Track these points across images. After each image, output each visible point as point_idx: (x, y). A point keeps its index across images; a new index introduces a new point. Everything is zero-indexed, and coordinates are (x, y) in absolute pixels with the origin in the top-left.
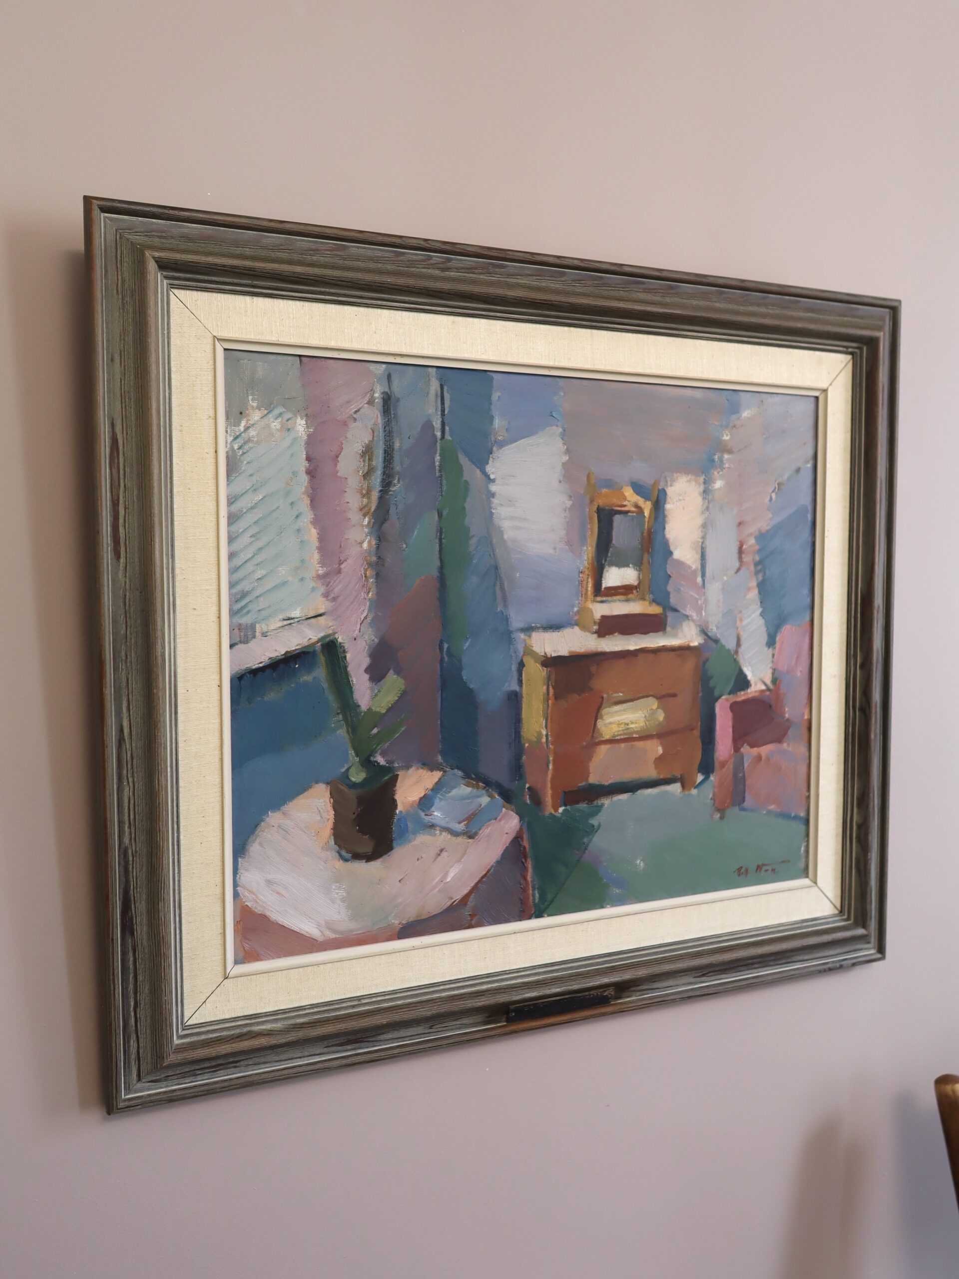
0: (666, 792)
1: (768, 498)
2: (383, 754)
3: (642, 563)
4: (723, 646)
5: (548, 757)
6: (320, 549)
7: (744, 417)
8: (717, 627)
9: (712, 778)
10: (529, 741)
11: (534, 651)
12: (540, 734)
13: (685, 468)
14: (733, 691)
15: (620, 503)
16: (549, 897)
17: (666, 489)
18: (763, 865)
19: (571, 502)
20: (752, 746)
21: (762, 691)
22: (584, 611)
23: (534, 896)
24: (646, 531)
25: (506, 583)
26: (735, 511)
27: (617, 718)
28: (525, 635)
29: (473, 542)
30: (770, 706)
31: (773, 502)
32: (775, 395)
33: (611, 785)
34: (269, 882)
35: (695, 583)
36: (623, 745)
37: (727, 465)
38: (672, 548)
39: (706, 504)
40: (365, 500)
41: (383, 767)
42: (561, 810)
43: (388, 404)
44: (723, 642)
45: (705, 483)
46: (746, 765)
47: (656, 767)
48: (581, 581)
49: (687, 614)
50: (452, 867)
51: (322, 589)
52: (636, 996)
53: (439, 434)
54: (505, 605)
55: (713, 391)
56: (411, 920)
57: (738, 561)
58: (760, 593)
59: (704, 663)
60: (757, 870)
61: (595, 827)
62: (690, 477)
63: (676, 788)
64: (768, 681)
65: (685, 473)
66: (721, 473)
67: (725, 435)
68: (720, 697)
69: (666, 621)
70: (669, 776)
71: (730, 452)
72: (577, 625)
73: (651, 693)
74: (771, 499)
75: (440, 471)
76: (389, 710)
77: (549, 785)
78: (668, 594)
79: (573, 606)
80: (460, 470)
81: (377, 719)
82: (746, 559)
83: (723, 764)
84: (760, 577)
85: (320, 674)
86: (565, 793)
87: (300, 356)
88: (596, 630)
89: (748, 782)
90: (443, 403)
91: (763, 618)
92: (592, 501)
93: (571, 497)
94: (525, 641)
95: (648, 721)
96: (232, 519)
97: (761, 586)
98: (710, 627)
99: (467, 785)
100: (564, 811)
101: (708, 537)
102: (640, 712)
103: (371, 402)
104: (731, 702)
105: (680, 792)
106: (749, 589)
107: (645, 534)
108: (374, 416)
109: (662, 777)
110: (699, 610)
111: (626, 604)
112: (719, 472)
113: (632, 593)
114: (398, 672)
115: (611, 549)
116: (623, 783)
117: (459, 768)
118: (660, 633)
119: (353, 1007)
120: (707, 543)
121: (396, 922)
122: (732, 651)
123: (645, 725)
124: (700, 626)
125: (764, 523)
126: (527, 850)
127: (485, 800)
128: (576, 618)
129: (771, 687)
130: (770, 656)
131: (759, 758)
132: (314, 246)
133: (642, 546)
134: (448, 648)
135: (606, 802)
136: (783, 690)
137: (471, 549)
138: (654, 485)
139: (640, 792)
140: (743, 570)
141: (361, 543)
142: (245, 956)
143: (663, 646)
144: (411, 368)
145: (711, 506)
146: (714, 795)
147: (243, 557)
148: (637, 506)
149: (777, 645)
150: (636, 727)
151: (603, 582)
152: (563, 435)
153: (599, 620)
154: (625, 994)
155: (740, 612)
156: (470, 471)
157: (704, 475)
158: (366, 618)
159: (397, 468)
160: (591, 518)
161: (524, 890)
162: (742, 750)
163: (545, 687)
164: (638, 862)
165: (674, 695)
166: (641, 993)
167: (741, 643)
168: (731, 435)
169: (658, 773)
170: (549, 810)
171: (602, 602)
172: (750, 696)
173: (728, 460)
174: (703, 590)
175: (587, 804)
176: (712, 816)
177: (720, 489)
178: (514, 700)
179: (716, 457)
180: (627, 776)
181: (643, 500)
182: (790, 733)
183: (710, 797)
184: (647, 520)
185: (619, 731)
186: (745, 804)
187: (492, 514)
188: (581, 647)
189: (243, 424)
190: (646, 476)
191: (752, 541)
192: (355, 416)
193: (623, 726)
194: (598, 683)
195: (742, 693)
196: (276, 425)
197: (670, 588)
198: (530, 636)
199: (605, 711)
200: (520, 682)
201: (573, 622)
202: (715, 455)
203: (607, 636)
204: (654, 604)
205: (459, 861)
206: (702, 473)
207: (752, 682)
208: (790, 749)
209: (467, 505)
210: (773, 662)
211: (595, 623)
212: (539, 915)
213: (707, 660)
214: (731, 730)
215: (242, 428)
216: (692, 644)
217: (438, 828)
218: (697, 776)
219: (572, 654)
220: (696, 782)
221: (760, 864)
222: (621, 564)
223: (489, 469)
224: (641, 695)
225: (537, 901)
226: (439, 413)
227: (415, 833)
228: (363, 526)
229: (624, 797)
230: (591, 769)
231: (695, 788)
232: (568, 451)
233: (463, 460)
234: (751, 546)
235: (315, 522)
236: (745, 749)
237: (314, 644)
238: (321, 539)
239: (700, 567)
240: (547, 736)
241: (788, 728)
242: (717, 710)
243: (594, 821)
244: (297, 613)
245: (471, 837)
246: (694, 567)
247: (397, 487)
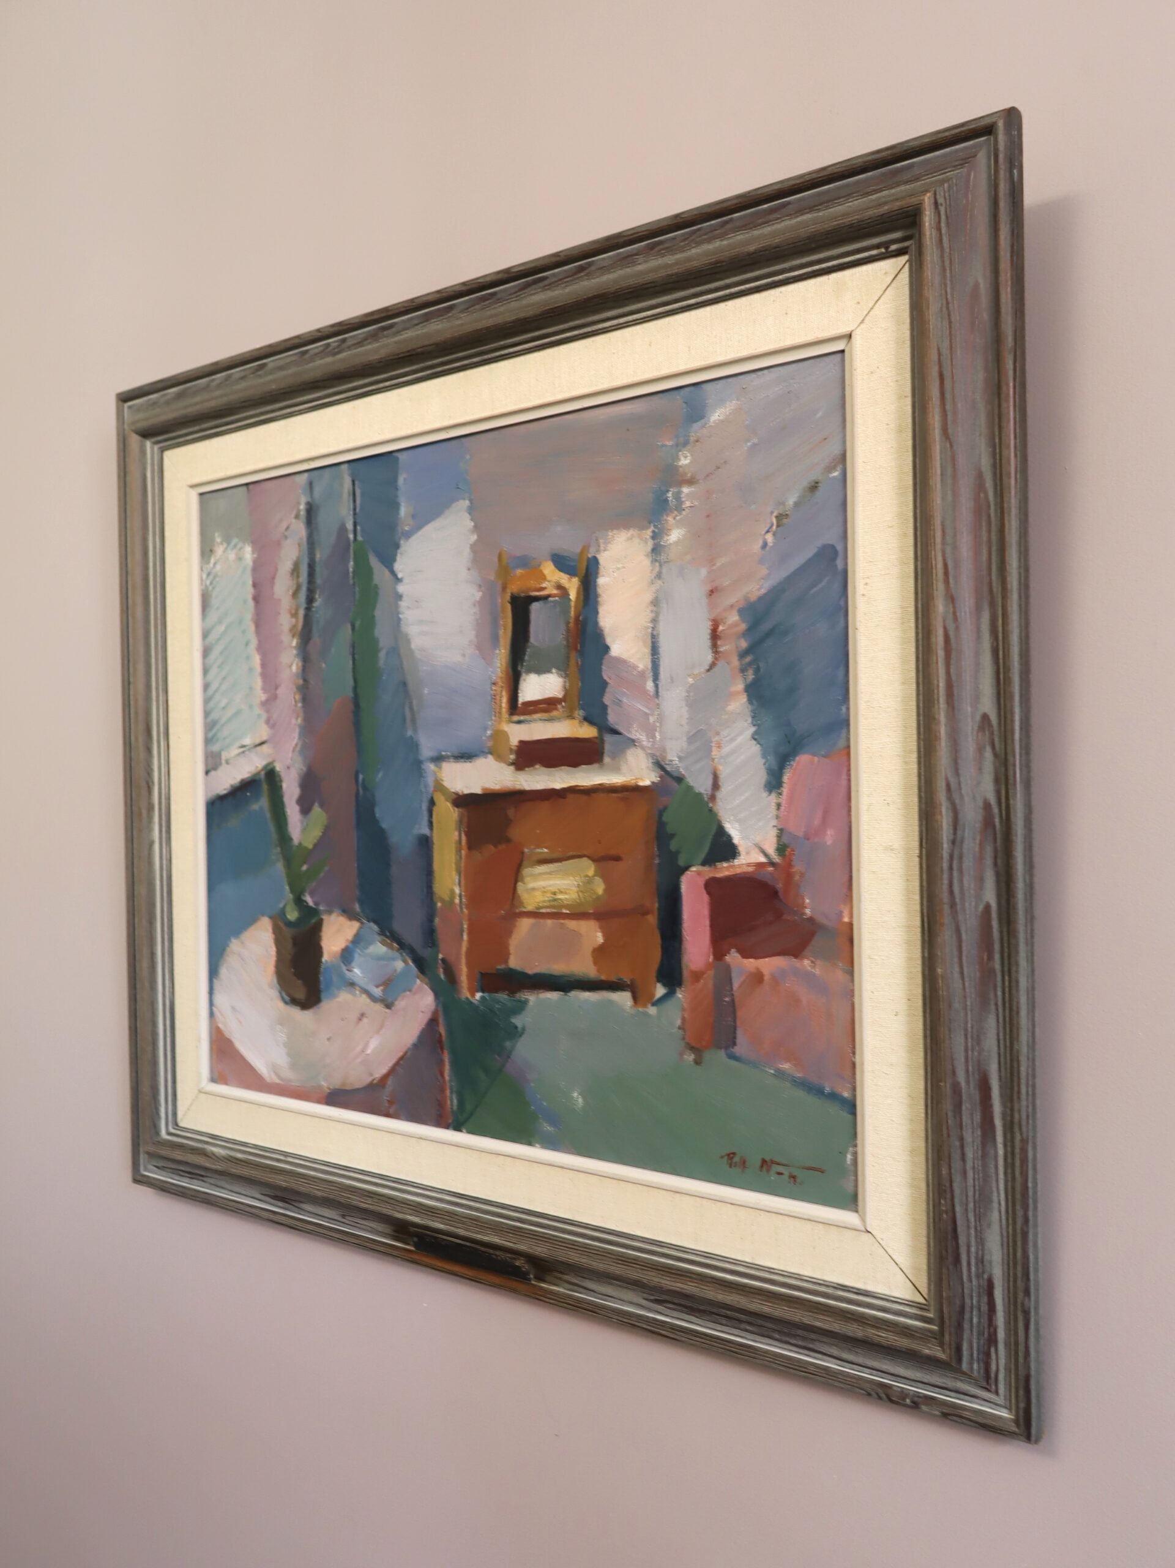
0: (611, 1002)
1: (761, 543)
2: (312, 894)
3: (568, 666)
4: (690, 788)
5: (462, 925)
6: (264, 675)
7: (714, 422)
8: (680, 758)
9: (679, 995)
10: (442, 901)
11: (444, 786)
12: (452, 892)
13: (623, 520)
14: (709, 861)
15: (538, 586)
16: (469, 1107)
17: (597, 556)
18: (773, 1162)
19: (481, 593)
20: (745, 954)
21: (760, 865)
22: (500, 736)
23: (452, 1100)
24: (572, 620)
25: (415, 703)
26: (704, 572)
27: (541, 883)
28: (436, 766)
29: (382, 655)
30: (775, 893)
31: (768, 548)
32: (766, 372)
33: (536, 975)
34: (234, 1009)
35: (644, 691)
36: (549, 922)
37: (688, 504)
38: (609, 641)
39: (657, 569)
40: (294, 620)
41: (311, 908)
42: (478, 995)
43: (311, 513)
44: (691, 780)
45: (653, 538)
46: (736, 984)
47: (595, 963)
48: (494, 696)
49: (633, 737)
50: (371, 1038)
51: (264, 716)
52: (565, 1289)
53: (351, 536)
54: (415, 730)
55: (660, 395)
56: (337, 1087)
57: (710, 651)
58: (750, 701)
59: (661, 814)
60: (762, 1166)
61: (519, 1029)
62: (632, 532)
63: (623, 998)
64: (771, 850)
65: (624, 529)
66: (678, 518)
67: (682, 458)
68: (687, 868)
69: (603, 748)
70: (613, 978)
71: (691, 482)
72: (491, 753)
73: (586, 853)
74: (765, 545)
75: (354, 578)
76: (316, 846)
77: (463, 960)
78: (605, 708)
79: (485, 729)
80: (370, 571)
81: (307, 854)
82: (724, 647)
83: (697, 976)
84: (750, 676)
85: (262, 804)
86: (481, 973)
87: (247, 484)
88: (513, 760)
89: (740, 1013)
90: (354, 501)
91: (759, 743)
92: (504, 588)
93: (480, 586)
94: (435, 773)
95: (581, 892)
96: (206, 652)
97: (754, 691)
98: (669, 757)
99: (383, 943)
100: (483, 998)
101: (661, 617)
102: (571, 878)
103: (297, 517)
104: (707, 878)
105: (631, 1007)
106: (732, 696)
107: (571, 625)
108: (300, 529)
109: (603, 977)
110: (651, 732)
111: (548, 725)
112: (676, 516)
113: (556, 709)
114: (322, 806)
115: (528, 650)
116: (551, 976)
117: (375, 922)
118: (596, 766)
119: (278, 1160)
120: (662, 628)
121: (326, 1084)
122: (705, 796)
123: (577, 897)
124: (653, 756)
125: (756, 588)
126: (444, 1038)
127: (399, 965)
128: (490, 744)
129: (776, 859)
130: (773, 807)
131: (758, 978)
132: (242, 374)
133: (568, 641)
134: (364, 780)
135: (532, 998)
136: (798, 867)
137: (381, 663)
138: (582, 552)
139: (574, 994)
140: (721, 664)
141: (290, 666)
142: (217, 1077)
143: (600, 785)
144: (327, 470)
145: (664, 570)
146: (684, 1020)
147: (214, 687)
148: (560, 587)
149: (785, 790)
150: (566, 899)
151: (520, 695)
152: (471, 510)
153: (517, 746)
154: (548, 1278)
155: (718, 734)
156: (380, 573)
157: (652, 525)
158: (296, 745)
159: (319, 581)
160: (503, 610)
161: (442, 1090)
162: (727, 958)
163: (457, 833)
164: (575, 1095)
165: (617, 859)
166: (571, 1287)
167: (720, 784)
168: (692, 455)
169: (598, 971)
170: (465, 993)
171: (519, 722)
172: (738, 871)
173: (687, 495)
174: (656, 700)
175: (508, 995)
176: (681, 1054)
177: (677, 543)
178: (425, 844)
179: (670, 495)
180: (558, 968)
181: (568, 576)
182: (817, 941)
183: (677, 1026)
184: (573, 604)
185: (544, 902)
186: (737, 1050)
187: (399, 619)
188: (496, 782)
189: (212, 561)
190: (569, 542)
191: (734, 618)
192: (286, 534)
193: (549, 895)
194: (516, 832)
195: (725, 865)
196: (232, 556)
197: (607, 700)
198: (440, 768)
199: (527, 871)
200: (431, 824)
201: (486, 750)
202: (668, 491)
203: (527, 769)
204: (586, 724)
205: (378, 1032)
206: (650, 522)
207: (741, 849)
208: (817, 971)
209: (378, 613)
210: (777, 817)
211: (511, 750)
212: (457, 1128)
213: (665, 808)
214: (707, 922)
215: (211, 565)
216: (641, 784)
217: (358, 988)
218: (655, 987)
219: (488, 792)
220: (653, 995)
221: (767, 1158)
222: (541, 670)
223: (398, 566)
224: (571, 853)
225: (455, 1108)
226: (351, 513)
227: (339, 988)
228: (291, 647)
229: (553, 996)
230: (512, 949)
231: (654, 1004)
232: (476, 528)
233: (374, 561)
234: (735, 625)
235: (260, 648)
236: (733, 958)
237: (258, 773)
238: (263, 665)
239: (650, 665)
240: (460, 896)
241: (812, 934)
242: (684, 888)
243: (517, 1021)
244: (247, 741)
245: (389, 1006)
246: (641, 666)
247: (318, 602)
